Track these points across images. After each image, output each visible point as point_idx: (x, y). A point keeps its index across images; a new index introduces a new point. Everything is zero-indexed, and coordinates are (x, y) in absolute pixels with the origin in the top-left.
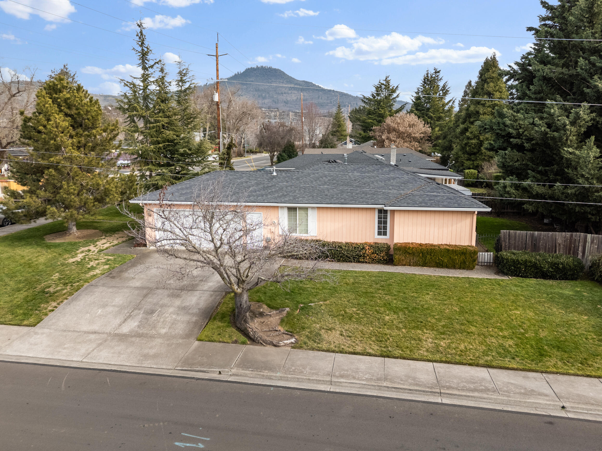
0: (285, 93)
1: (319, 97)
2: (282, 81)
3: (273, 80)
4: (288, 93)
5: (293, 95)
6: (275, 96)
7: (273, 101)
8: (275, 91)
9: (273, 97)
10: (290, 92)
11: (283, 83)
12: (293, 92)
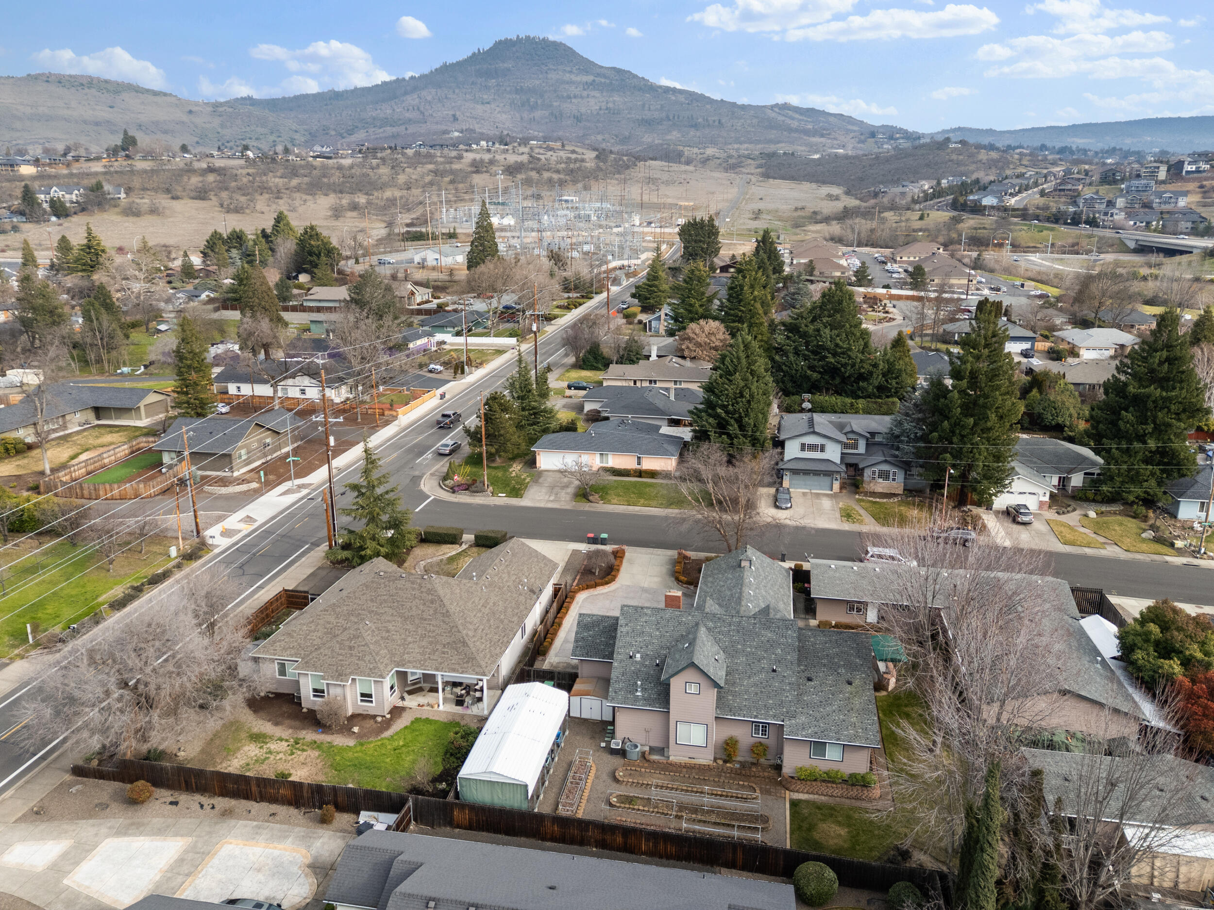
0: (575, 97)
1: (644, 105)
2: (568, 69)
3: (552, 67)
4: (582, 97)
5: (592, 102)
6: (555, 104)
7: (552, 114)
8: (555, 91)
9: (551, 106)
10: (585, 93)
11: (571, 72)
12: (593, 93)
